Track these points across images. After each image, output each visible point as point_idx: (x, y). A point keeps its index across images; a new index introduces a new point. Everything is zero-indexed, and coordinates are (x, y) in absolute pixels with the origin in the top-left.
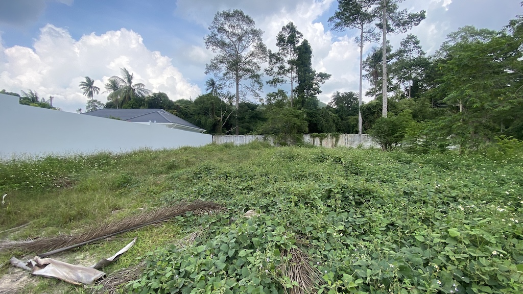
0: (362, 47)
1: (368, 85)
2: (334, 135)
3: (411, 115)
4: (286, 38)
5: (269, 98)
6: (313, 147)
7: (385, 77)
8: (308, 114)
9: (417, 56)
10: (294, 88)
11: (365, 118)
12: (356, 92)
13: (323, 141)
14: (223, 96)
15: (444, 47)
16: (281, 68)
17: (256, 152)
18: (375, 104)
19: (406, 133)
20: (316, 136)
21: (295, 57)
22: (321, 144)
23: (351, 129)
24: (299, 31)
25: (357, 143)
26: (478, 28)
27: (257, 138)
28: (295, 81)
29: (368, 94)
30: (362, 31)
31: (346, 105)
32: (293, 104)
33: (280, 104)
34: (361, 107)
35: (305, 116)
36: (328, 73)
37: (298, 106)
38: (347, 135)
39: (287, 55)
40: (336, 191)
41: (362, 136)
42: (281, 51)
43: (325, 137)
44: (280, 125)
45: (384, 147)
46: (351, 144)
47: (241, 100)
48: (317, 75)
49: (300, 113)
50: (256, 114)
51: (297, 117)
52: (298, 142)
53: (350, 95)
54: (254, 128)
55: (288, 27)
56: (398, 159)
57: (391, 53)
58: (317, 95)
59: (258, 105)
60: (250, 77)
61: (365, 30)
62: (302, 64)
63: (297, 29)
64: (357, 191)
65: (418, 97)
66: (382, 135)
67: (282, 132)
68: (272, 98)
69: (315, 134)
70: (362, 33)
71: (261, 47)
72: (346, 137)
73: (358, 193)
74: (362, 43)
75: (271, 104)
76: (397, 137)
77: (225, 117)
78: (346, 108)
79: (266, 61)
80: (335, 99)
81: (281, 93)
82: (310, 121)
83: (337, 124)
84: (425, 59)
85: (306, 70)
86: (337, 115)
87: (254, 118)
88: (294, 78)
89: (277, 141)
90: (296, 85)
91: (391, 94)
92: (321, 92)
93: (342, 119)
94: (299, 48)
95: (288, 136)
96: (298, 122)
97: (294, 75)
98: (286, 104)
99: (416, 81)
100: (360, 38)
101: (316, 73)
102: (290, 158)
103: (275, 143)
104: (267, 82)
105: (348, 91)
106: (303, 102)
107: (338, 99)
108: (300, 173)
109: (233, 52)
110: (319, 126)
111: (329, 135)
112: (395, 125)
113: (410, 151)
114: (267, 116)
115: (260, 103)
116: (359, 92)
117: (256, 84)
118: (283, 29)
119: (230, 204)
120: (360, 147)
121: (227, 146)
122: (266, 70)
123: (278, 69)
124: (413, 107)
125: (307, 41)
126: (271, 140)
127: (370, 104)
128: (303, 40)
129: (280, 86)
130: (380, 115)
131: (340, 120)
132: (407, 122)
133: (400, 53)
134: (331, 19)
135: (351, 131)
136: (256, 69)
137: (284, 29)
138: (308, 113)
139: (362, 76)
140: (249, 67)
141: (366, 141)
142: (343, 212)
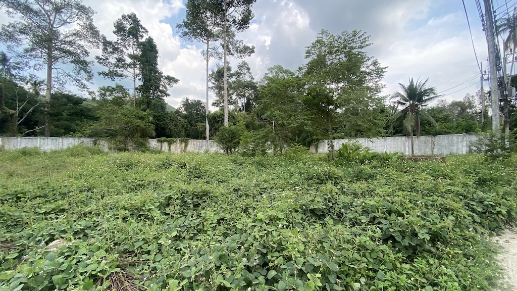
0: (208, 61)
1: (213, 97)
2: (183, 141)
3: (245, 126)
4: (127, 29)
5: (103, 92)
6: (160, 152)
7: (226, 92)
8: (154, 117)
9: (249, 80)
10: (137, 86)
11: (211, 125)
12: (203, 101)
13: (172, 146)
14: (22, 79)
15: (266, 77)
16: (119, 60)
17: (78, 160)
18: (219, 114)
19: (241, 140)
20: (164, 141)
21: (138, 52)
22: (170, 150)
23: (200, 136)
24: (144, 26)
25: (204, 148)
26: (285, 68)
27: (83, 142)
28: (138, 78)
29: (214, 104)
30: (208, 46)
31: (195, 112)
32: (136, 103)
33: (118, 102)
34: (208, 115)
35: (151, 118)
36: (176, 78)
37: (142, 107)
38: (195, 140)
39: (128, 47)
40: (176, 197)
41: (209, 142)
42: (120, 41)
43: (174, 142)
44: (118, 127)
45: (226, 151)
46: (199, 149)
47: (56, 90)
48: (164, 77)
49: (145, 115)
50: (82, 110)
51: (141, 118)
52: (142, 147)
53: (199, 103)
54: (78, 128)
55: (130, 17)
56: (235, 162)
57: (231, 72)
58: (165, 98)
59: (85, 100)
60: (72, 62)
61: (210, 47)
62: (147, 62)
63: (141, 23)
64: (196, 194)
65: (250, 112)
66: (224, 141)
67: (121, 135)
68: (108, 93)
69: (163, 138)
70: (208, 48)
71: (91, 29)
72: (195, 142)
73: (196, 195)
74: (207, 58)
75: (107, 101)
76: (235, 143)
77: (24, 111)
78: (195, 115)
79: (98, 48)
80: (184, 105)
81: (120, 88)
82: (157, 125)
83: (186, 130)
84: (254, 83)
85: (152, 70)
86: (186, 121)
87: (78, 115)
88: (137, 75)
89: (113, 146)
90: (139, 83)
91: (232, 107)
92: (169, 95)
93: (191, 125)
94: (142, 44)
95: (129, 140)
96: (142, 124)
97: (138, 71)
98: (128, 102)
99: (248, 100)
100: (206, 52)
101: (162, 75)
102: (128, 166)
103: (110, 149)
104: (100, 74)
105: (197, 99)
106: (149, 104)
107: (187, 105)
108: (138, 183)
109: (45, 24)
110: (167, 131)
111: (178, 140)
112: (233, 133)
113: (244, 154)
114: (98, 114)
115: (89, 97)
116: (206, 101)
117: (82, 72)
118: (122, 17)
119: (20, 238)
120: (207, 152)
121: (25, 152)
122: (97, 58)
123: (116, 60)
124: (246, 120)
125: (152, 39)
126: (104, 145)
127: (215, 114)
128: (148, 37)
129: (118, 81)
130: (223, 124)
131: (189, 126)
132: (242, 131)
133: (238, 74)
134: (179, 26)
135: (200, 137)
136: (83, 54)
137: (124, 17)
138: (154, 115)
139: (208, 88)
140: (71, 49)
141: (211, 146)
142: (181, 217)
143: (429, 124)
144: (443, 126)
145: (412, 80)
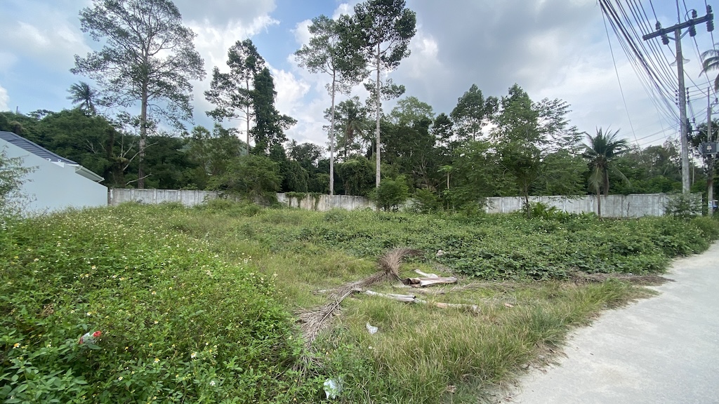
0: (333, 97)
2: (314, 196)
6: (289, 208)
10: (250, 129)
13: (302, 201)
18: (356, 164)
20: (293, 196)
22: (299, 205)
24: (260, 55)
28: (252, 118)
30: (334, 78)
32: (250, 149)
36: (294, 118)
38: (324, 195)
41: (333, 198)
43: (304, 198)
45: (383, 209)
48: (280, 117)
53: (308, 147)
55: (245, 44)
58: (282, 143)
63: (258, 51)
66: (384, 198)
69: (292, 193)
70: (334, 80)
72: (324, 198)
74: (333, 93)
77: (126, 158)
88: (251, 115)
90: (253, 124)
94: (259, 76)
97: (252, 110)
100: (331, 85)
101: (278, 114)
111: (308, 195)
118: (236, 44)
122: (207, 93)
125: (268, 71)
127: (351, 164)
128: (264, 68)
135: (326, 192)
137: (238, 44)
143: (619, 181)
144: (636, 183)
145: (601, 130)
